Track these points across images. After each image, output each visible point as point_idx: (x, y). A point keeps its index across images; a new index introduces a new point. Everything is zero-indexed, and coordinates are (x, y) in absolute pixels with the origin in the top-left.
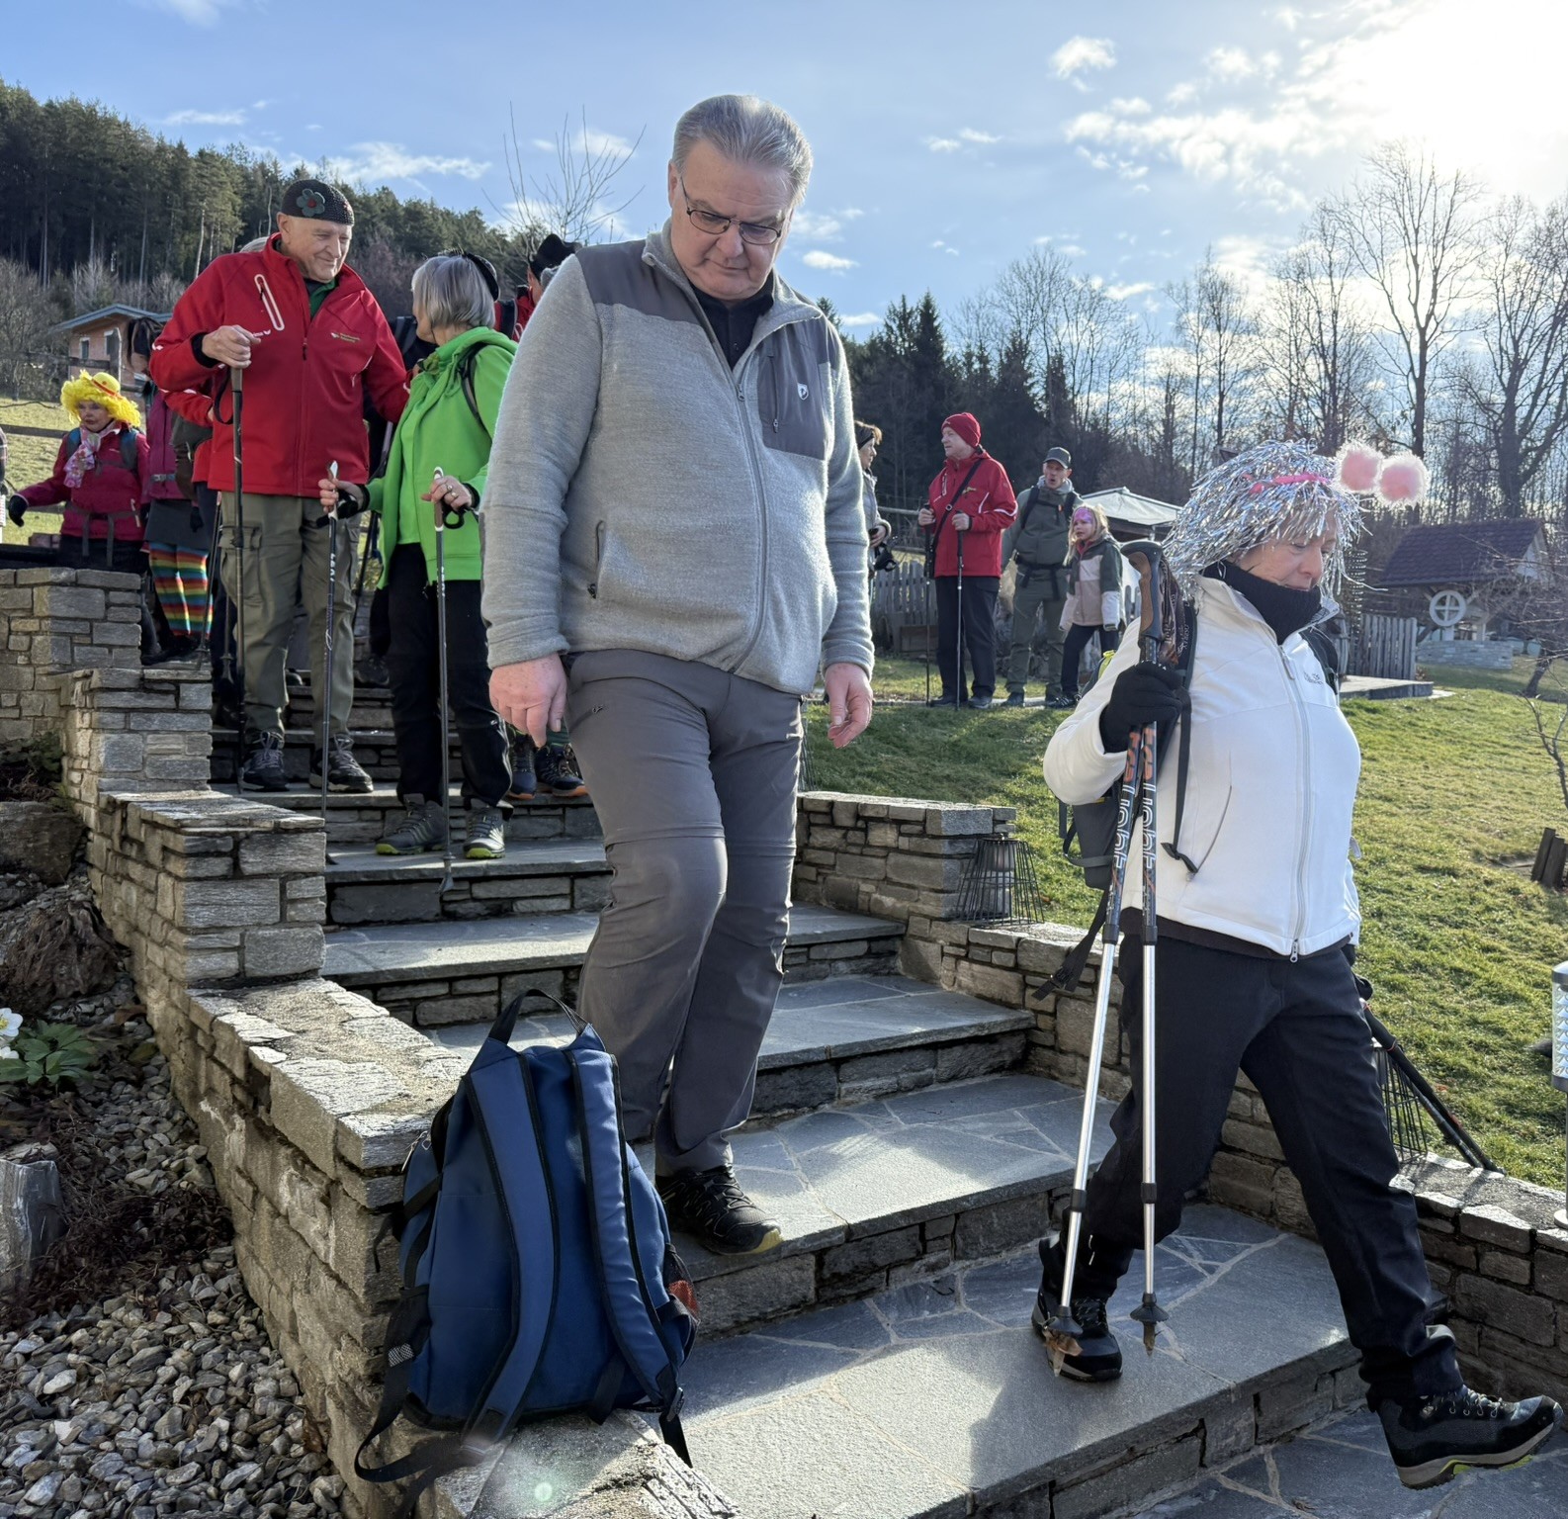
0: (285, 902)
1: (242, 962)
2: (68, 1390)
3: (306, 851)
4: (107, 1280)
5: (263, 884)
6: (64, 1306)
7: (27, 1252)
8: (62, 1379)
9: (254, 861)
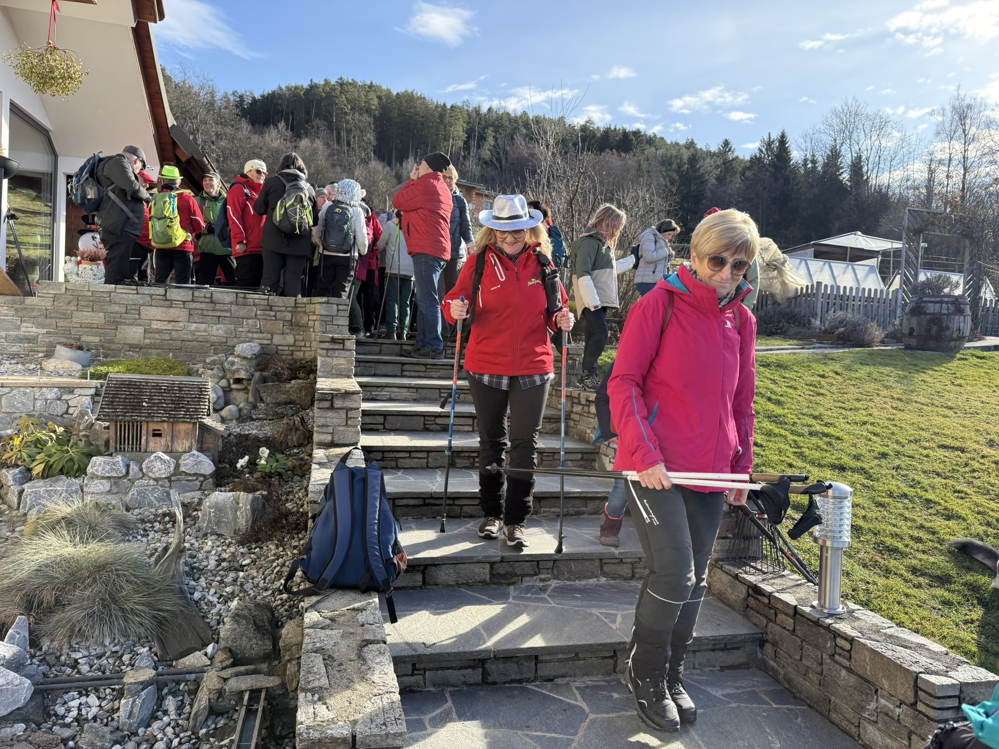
0: (347, 418)
1: (333, 438)
2: (248, 565)
3: (355, 401)
4: (270, 535)
5: (341, 411)
6: (256, 541)
7: (250, 523)
8: (247, 561)
9: (338, 403)
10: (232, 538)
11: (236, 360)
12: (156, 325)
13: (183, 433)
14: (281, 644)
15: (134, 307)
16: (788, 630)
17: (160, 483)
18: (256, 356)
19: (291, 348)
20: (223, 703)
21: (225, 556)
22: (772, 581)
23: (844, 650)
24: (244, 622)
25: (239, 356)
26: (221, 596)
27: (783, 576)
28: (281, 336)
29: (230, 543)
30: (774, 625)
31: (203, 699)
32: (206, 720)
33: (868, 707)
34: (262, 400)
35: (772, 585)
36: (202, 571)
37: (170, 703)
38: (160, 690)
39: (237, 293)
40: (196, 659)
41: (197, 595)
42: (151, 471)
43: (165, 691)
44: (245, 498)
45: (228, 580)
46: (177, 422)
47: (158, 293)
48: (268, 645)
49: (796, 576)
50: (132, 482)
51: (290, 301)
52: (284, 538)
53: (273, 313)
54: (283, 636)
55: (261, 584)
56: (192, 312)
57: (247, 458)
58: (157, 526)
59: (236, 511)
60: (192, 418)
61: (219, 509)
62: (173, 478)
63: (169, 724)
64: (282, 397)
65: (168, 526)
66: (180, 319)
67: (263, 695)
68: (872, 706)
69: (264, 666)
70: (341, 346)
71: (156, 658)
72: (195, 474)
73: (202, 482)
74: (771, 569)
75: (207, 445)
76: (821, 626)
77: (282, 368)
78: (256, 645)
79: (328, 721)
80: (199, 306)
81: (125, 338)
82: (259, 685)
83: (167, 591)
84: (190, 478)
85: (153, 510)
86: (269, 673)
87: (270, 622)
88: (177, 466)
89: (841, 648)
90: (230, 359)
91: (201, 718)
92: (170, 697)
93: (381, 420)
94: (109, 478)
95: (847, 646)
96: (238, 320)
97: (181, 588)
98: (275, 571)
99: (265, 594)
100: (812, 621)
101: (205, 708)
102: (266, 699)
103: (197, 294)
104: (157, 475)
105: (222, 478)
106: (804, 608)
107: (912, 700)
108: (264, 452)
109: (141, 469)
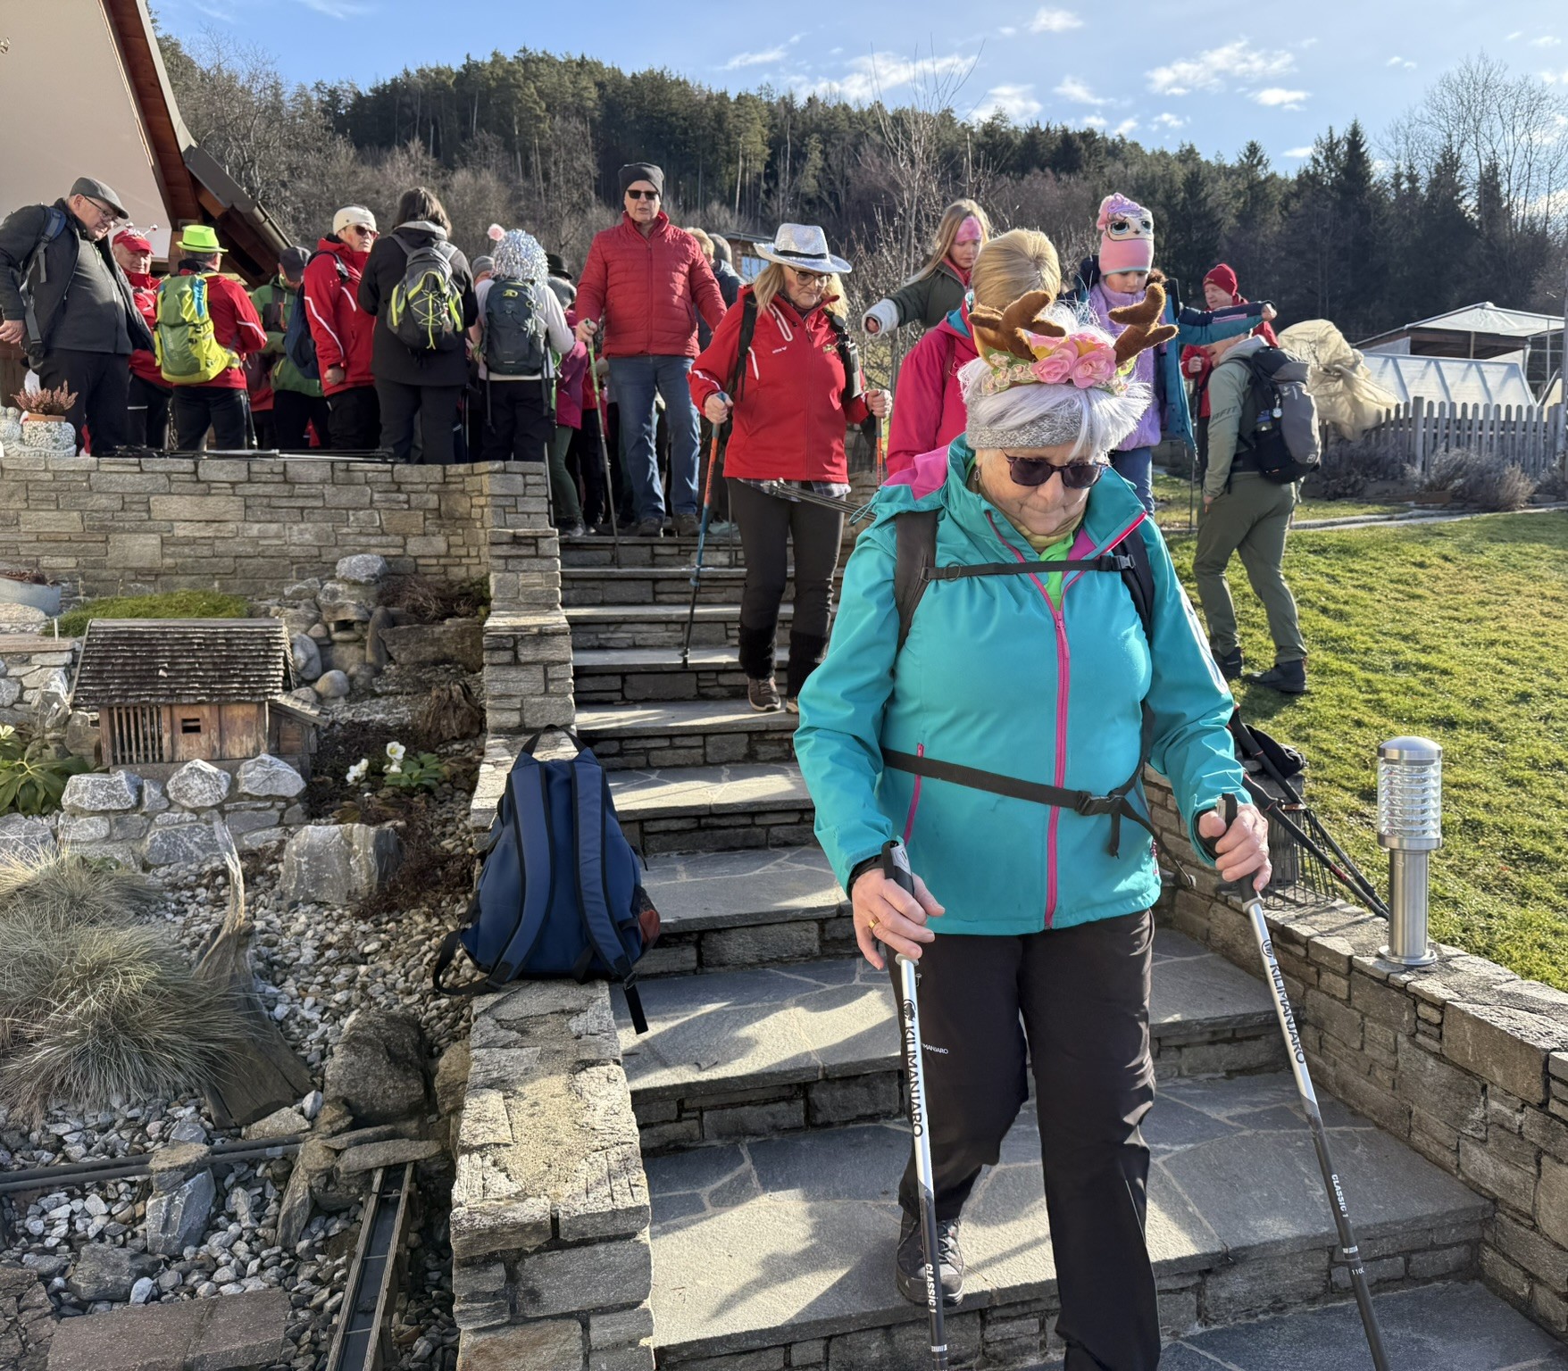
0: (547, 681)
1: (522, 718)
2: (376, 952)
3: (559, 648)
4: (414, 898)
5: (533, 668)
6: (389, 910)
7: (375, 878)
8: (373, 946)
9: (527, 654)
10: (344, 907)
11: (340, 587)
12: (181, 531)
13: (239, 722)
14: (438, 1083)
15: (136, 498)
16: (1340, 1000)
17: (203, 816)
18: (378, 579)
19: (442, 561)
20: (335, 1193)
21: (331, 938)
22: (1313, 918)
23: (1430, 1024)
24: (368, 1049)
25: (344, 580)
26: (326, 1009)
27: (1334, 908)
28: (422, 540)
29: (341, 916)
30: (1316, 993)
31: (299, 1188)
32: (308, 1225)
33: (1471, 1117)
34: (390, 658)
35: (1312, 924)
36: (288, 968)
37: (240, 1201)
38: (219, 1179)
39: (333, 463)
40: (284, 1121)
41: (281, 1011)
42: (185, 796)
43: (230, 1179)
44: (362, 834)
45: (339, 979)
46: (228, 703)
47: (181, 468)
48: (417, 1089)
49: (1357, 909)
50: (150, 817)
51: (434, 471)
52: (440, 902)
53: (403, 497)
54: (442, 1070)
55: (401, 984)
56: (249, 502)
57: (364, 763)
58: (202, 893)
59: (348, 859)
60: (254, 695)
61: (315, 855)
62: (227, 807)
63: (240, 1237)
64: (429, 652)
65: (223, 893)
66: (228, 517)
67: (408, 1173)
68: (1478, 1114)
69: (412, 1126)
70: (532, 551)
71: (209, 1125)
72: (268, 798)
73: (282, 811)
74: (1311, 898)
75: (288, 743)
76: (1393, 987)
77: (426, 598)
78: (393, 1090)
79: (509, 1197)
80: (262, 489)
81: (126, 558)
82: (400, 1157)
83: (222, 1005)
84: (259, 805)
85: (193, 867)
86: (421, 1136)
87: (417, 1048)
88: (234, 784)
89: (1426, 1021)
90: (329, 586)
91: (299, 1222)
92: (239, 1190)
93: (616, 683)
94: (105, 813)
95: (1435, 1016)
96: (338, 514)
97: (248, 999)
98: (426, 960)
99: (407, 1001)
100: (1378, 980)
101: (303, 1204)
102: (414, 1179)
103: (256, 467)
104: (197, 803)
105: (321, 801)
106: (1365, 960)
107: (1540, 1097)
108: (396, 750)
109: (165, 793)
